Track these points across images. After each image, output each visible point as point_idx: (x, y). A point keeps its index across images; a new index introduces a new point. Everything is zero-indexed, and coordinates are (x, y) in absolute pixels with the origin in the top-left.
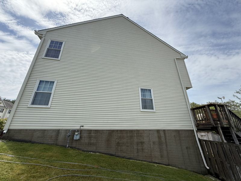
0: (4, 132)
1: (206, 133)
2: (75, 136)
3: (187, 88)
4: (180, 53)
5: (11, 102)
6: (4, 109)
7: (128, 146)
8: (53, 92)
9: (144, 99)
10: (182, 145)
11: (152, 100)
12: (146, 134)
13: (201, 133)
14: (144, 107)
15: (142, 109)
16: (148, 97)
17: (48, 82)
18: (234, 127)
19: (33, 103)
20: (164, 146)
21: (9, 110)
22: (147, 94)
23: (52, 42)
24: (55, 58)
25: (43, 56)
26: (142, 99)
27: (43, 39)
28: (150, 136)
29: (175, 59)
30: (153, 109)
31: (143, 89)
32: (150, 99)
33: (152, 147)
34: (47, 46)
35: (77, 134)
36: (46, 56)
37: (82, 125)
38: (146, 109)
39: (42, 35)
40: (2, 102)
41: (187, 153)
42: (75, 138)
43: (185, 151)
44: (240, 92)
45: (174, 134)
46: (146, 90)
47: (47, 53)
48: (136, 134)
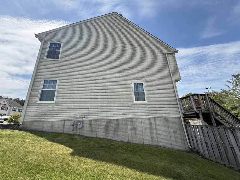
0: (20, 124)
1: (198, 121)
2: (78, 125)
3: (177, 81)
4: (171, 48)
5: (13, 100)
6: (8, 107)
7: (123, 132)
8: (56, 89)
9: (137, 92)
10: (170, 129)
11: (144, 92)
12: (138, 122)
13: (194, 121)
14: (137, 99)
15: (135, 100)
16: (140, 90)
17: (52, 81)
18: (213, 112)
19: (41, 100)
20: (154, 131)
21: (13, 108)
22: (140, 87)
23: (52, 44)
24: (56, 59)
25: (45, 58)
26: (135, 92)
27: (43, 41)
28: (142, 123)
29: (166, 54)
30: (144, 100)
31: (136, 83)
32: (142, 92)
33: (144, 132)
34: (48, 48)
35: (80, 123)
36: (47, 58)
37: (84, 116)
38: (139, 100)
39: (42, 37)
40: (5, 101)
41: (174, 136)
42: (78, 127)
43: (172, 134)
44: (231, 82)
45: (163, 121)
46: (139, 83)
47: (48, 54)
48: (130, 122)
